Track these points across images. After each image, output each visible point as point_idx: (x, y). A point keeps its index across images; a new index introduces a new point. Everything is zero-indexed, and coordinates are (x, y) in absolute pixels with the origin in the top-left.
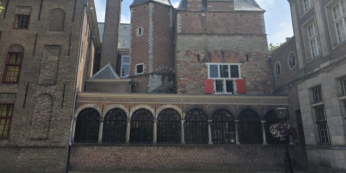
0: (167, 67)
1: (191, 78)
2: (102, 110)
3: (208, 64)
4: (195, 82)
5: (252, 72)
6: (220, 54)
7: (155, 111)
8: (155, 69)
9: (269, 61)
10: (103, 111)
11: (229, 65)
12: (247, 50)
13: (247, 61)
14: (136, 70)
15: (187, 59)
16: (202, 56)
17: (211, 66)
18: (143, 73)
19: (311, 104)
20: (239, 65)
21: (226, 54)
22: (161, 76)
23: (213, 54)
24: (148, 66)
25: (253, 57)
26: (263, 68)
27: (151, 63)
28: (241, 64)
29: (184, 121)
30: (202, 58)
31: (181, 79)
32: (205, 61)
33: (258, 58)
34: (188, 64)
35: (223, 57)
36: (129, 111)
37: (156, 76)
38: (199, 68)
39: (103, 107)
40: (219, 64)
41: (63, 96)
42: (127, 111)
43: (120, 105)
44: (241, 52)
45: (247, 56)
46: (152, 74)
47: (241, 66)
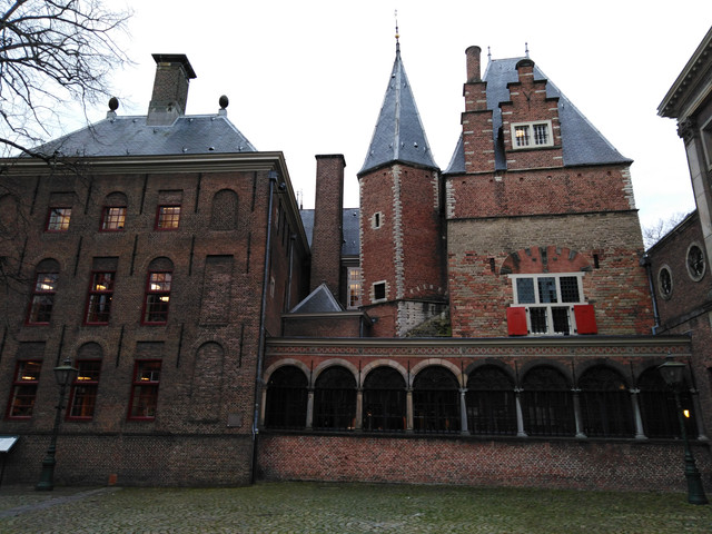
0: (431, 287)
1: (478, 305)
2: (310, 370)
3: (513, 277)
4: (486, 314)
5: (607, 289)
6: (537, 255)
7: (409, 372)
8: (408, 290)
9: (645, 266)
10: (312, 373)
11: (557, 276)
12: (596, 245)
13: (597, 266)
14: (373, 294)
15: (469, 270)
16: (500, 261)
17: (520, 281)
18: (385, 299)
20: (579, 275)
21: (549, 256)
22: (421, 304)
23: (522, 256)
24: (395, 285)
25: (608, 259)
26: (632, 280)
27: (399, 279)
28: (583, 274)
29: (466, 390)
30: (499, 266)
31: (459, 308)
32: (506, 271)
33: (620, 260)
34: (471, 278)
35: (544, 262)
36: (360, 371)
37: (411, 304)
38: (495, 286)
39: (312, 365)
40: (535, 277)
41: (241, 345)
42: (356, 372)
44: (583, 248)
45: (596, 257)
46: (403, 300)
47: (583, 278)
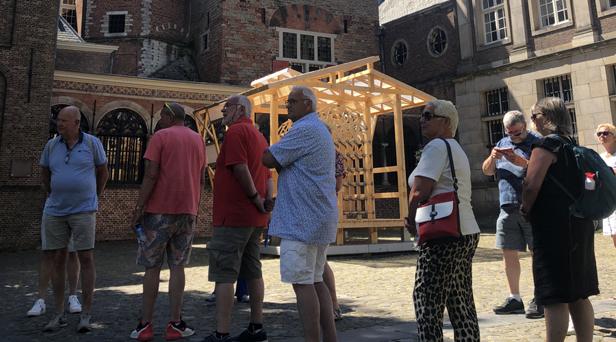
0: (175, 27)
1: (248, 55)
2: (92, 112)
3: (281, 31)
4: (254, 65)
5: (351, 53)
6: (302, 12)
8: (154, 27)
9: (380, 36)
10: (94, 114)
11: (316, 35)
12: (347, 12)
13: (346, 31)
14: (106, 25)
15: (241, 16)
16: (270, 13)
17: (285, 35)
18: (125, 34)
19: (482, 117)
20: (333, 37)
21: (312, 15)
22: (165, 45)
23: (289, 11)
24: (140, 19)
25: (355, 26)
26: (369, 47)
27: (146, 14)
28: (335, 36)
30: (269, 17)
31: (229, 55)
32: (274, 23)
33: (362, 28)
34: (243, 26)
35: (307, 19)
36: (152, 117)
37: (156, 43)
38: (264, 38)
39: (95, 106)
40: (299, 33)
41: (30, 75)
42: (147, 117)
43: (133, 103)
44: (337, 13)
45: (346, 22)
46: (150, 37)
47: (335, 40)
